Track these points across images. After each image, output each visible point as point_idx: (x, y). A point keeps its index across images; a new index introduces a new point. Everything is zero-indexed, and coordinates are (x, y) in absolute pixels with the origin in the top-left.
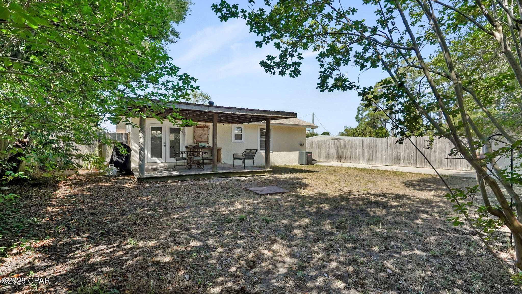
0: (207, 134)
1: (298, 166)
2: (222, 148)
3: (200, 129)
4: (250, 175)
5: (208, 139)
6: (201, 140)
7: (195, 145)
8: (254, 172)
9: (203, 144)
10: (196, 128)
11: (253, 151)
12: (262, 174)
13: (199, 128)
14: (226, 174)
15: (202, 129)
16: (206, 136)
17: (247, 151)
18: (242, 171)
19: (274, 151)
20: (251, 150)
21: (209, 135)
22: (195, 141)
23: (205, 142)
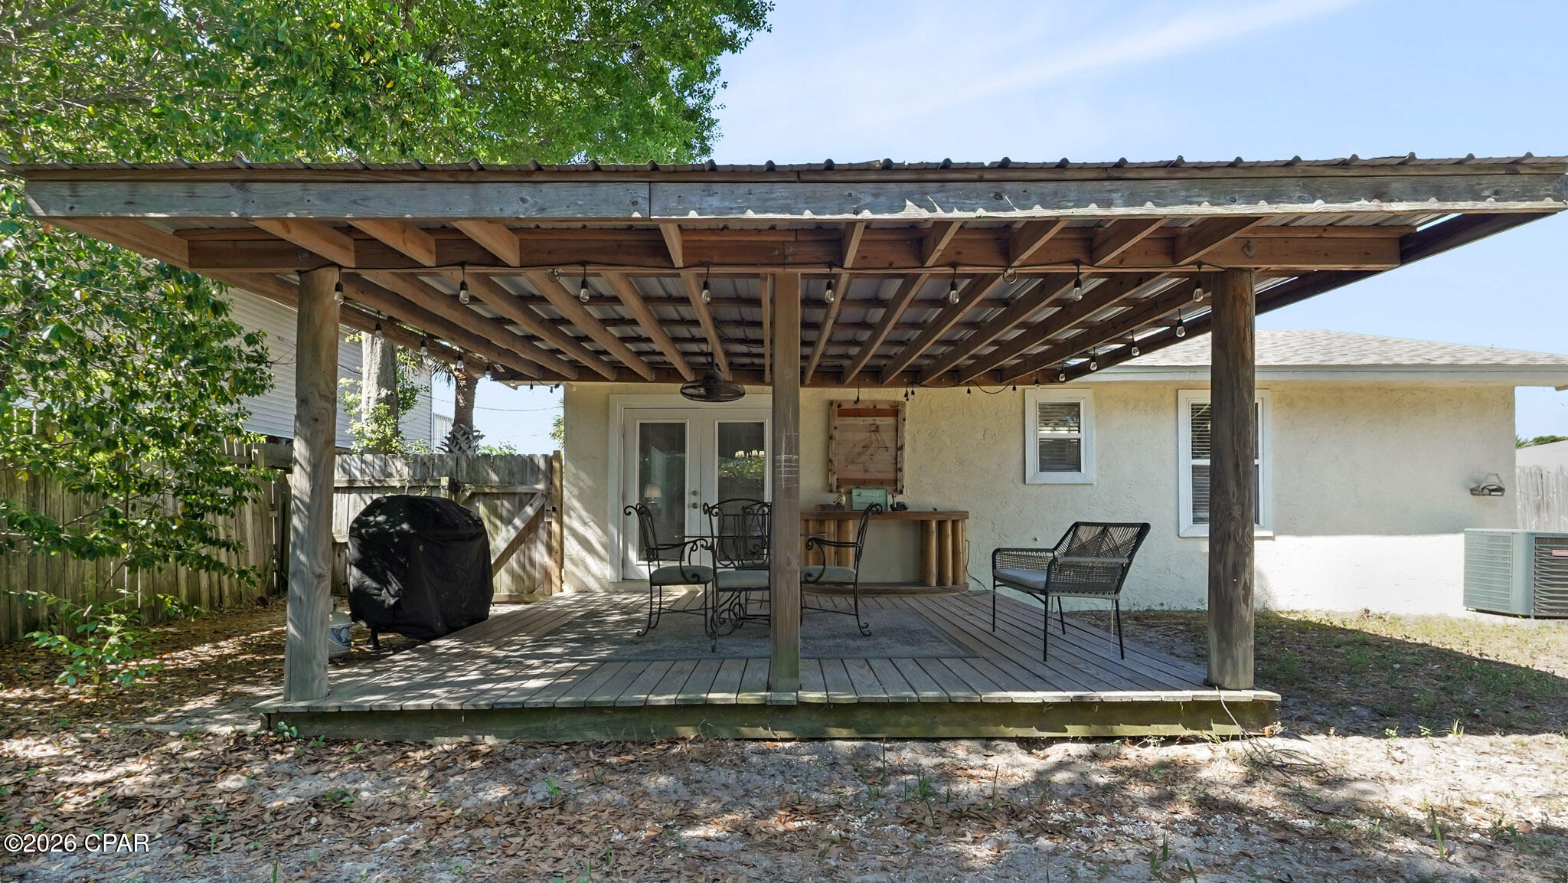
0: (891, 445)
1: (1451, 625)
2: (965, 515)
3: (859, 421)
4: (1073, 730)
5: (899, 470)
6: (860, 475)
7: (831, 499)
8: (1104, 705)
9: (874, 496)
10: (838, 421)
11: (1118, 536)
12: (1178, 730)
13: (850, 420)
14: (861, 717)
15: (869, 420)
16: (888, 457)
17: (1085, 535)
18: (997, 696)
19: (1286, 527)
20: (1106, 526)
21: (900, 448)
22: (834, 480)
23: (879, 483)
